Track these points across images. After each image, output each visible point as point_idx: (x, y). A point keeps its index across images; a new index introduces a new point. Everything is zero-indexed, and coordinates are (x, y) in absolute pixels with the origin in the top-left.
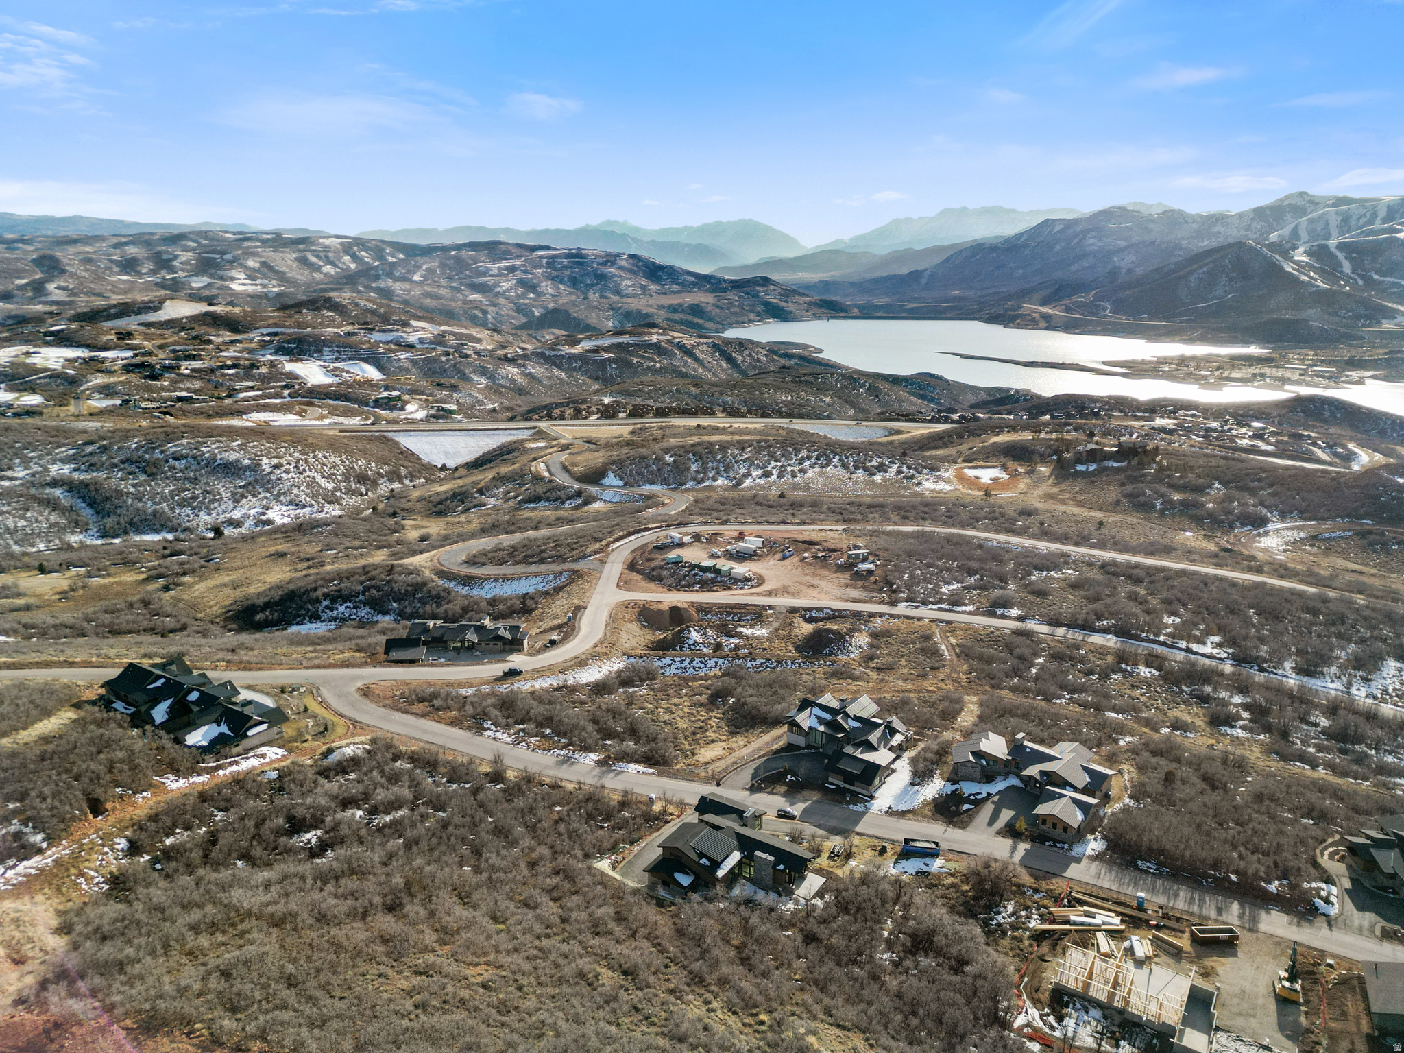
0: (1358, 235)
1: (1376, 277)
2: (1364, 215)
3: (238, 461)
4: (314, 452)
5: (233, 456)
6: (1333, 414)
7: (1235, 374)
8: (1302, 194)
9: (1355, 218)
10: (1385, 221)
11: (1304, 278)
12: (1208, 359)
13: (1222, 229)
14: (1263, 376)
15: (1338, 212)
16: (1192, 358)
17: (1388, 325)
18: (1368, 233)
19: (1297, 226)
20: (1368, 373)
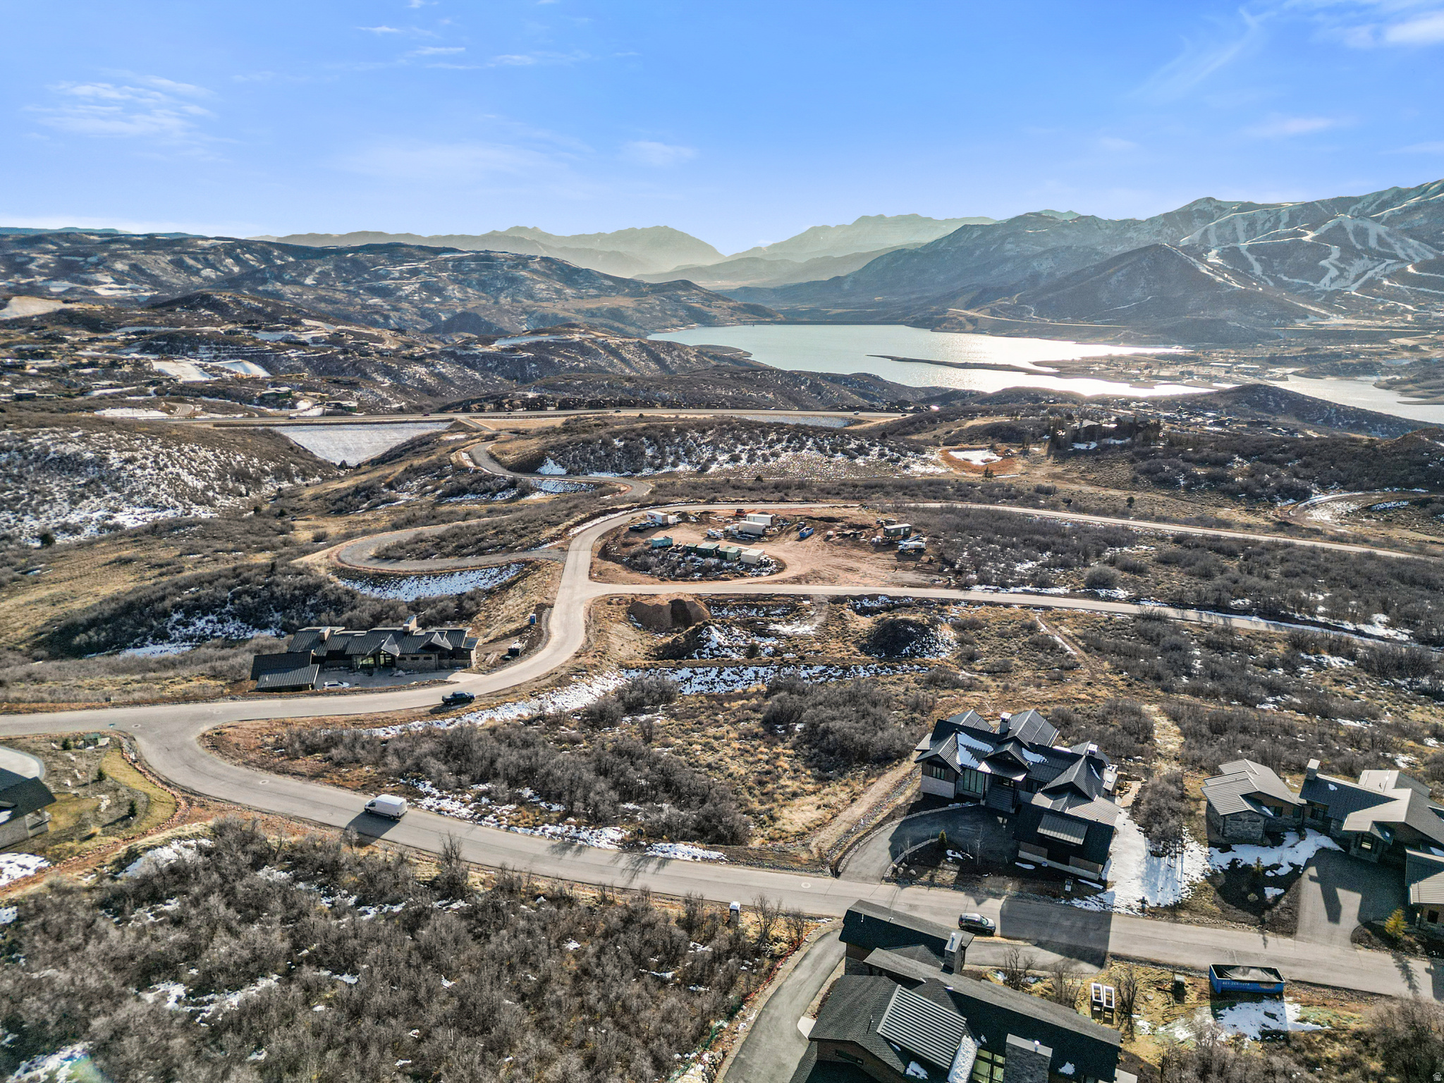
0: (1266, 238)
1: (1285, 279)
2: (1269, 220)
3: (76, 454)
4: (179, 444)
5: (71, 449)
6: (1278, 404)
7: (1164, 373)
8: (1209, 200)
9: (1260, 223)
10: (1288, 225)
11: (1219, 279)
12: (1135, 359)
14: (1191, 373)
15: (1243, 218)
16: (1121, 358)
17: (1301, 324)
18: (1278, 236)
19: (1206, 231)
20: (1290, 370)
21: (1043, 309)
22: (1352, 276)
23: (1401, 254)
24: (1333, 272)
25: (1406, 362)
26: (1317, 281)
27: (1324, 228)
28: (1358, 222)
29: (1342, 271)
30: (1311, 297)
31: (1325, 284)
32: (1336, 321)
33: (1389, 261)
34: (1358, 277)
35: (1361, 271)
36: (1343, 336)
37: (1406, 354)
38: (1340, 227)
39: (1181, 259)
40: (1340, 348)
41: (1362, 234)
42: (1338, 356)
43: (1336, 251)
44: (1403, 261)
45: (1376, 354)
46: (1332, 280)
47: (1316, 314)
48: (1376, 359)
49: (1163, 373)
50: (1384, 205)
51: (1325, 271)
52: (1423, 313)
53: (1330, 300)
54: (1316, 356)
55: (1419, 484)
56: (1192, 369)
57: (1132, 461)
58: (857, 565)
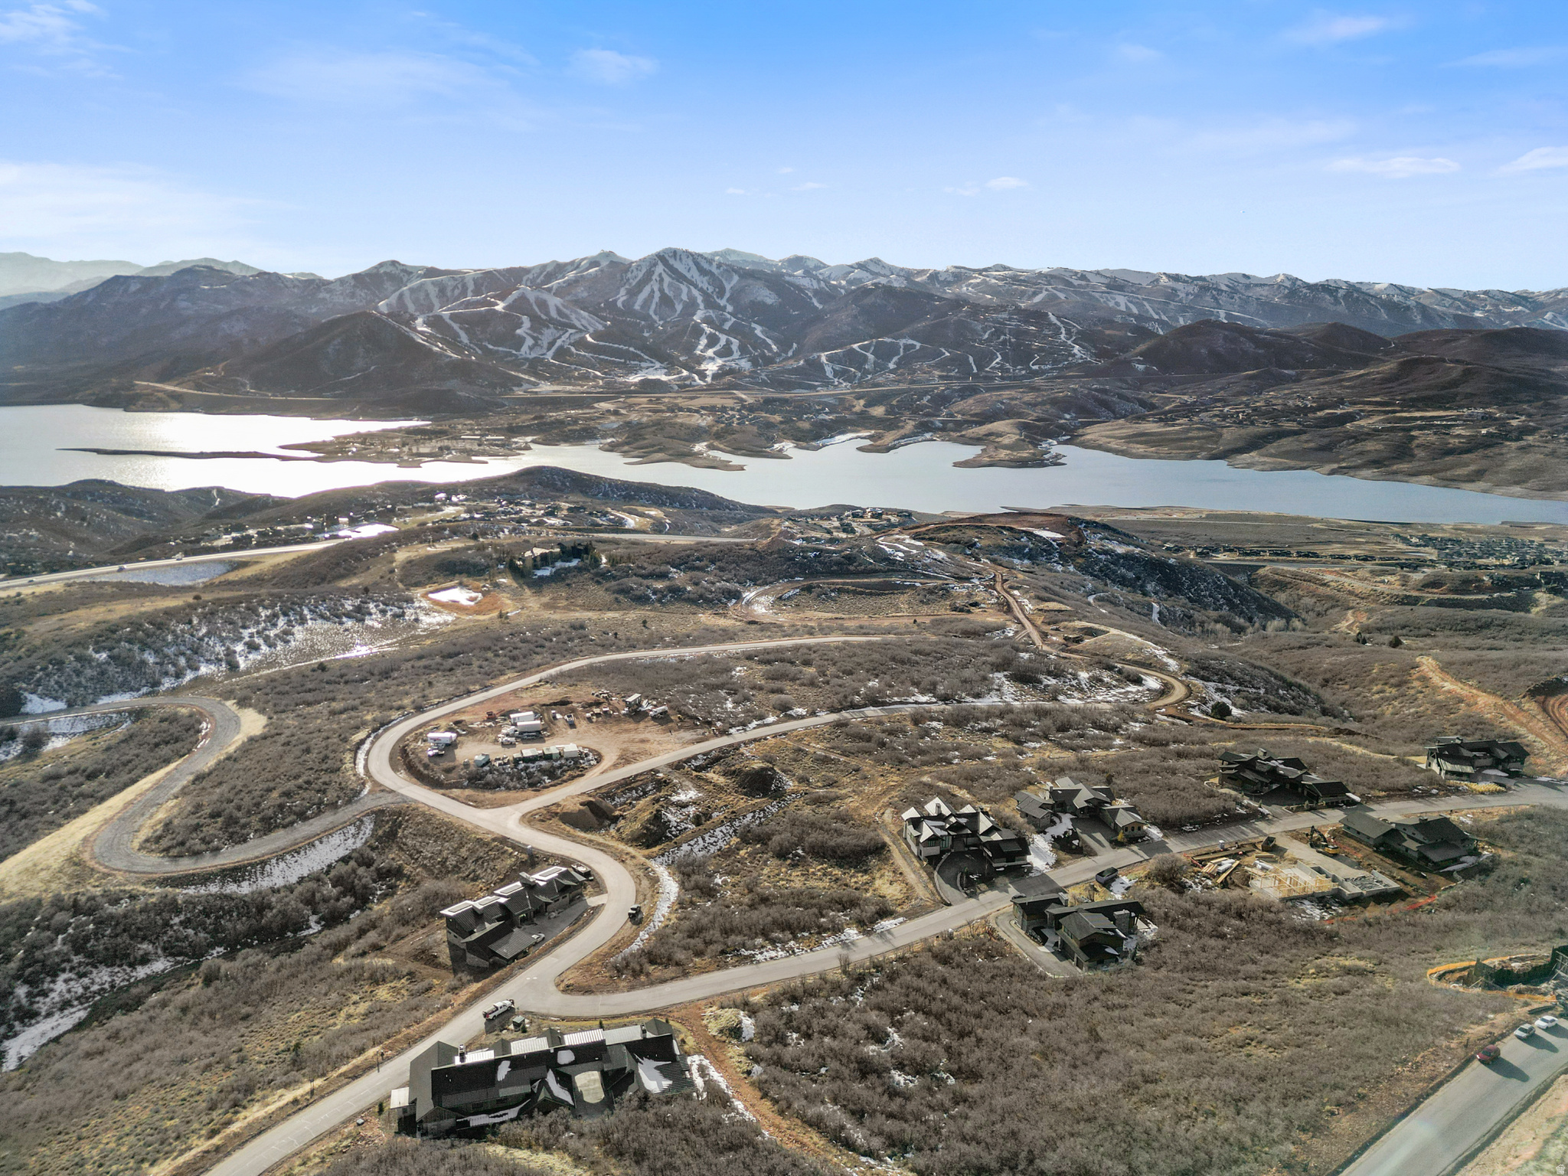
0: (459, 307)
1: (490, 347)
2: (456, 287)
6: (563, 484)
8: (394, 263)
9: (449, 289)
10: (477, 292)
11: (435, 348)
12: (385, 434)
13: (327, 296)
14: (448, 448)
15: (433, 283)
16: (370, 435)
17: (519, 392)
18: (468, 305)
19: (401, 296)
20: (529, 439)
21: (259, 382)
22: (545, 345)
23: (578, 324)
24: (529, 342)
25: (615, 426)
26: (518, 350)
27: (510, 299)
28: (537, 293)
29: (535, 339)
30: (517, 364)
31: (524, 351)
32: (546, 388)
33: (571, 331)
34: (551, 344)
35: (551, 339)
36: (555, 402)
37: (613, 418)
38: (523, 298)
39: (393, 327)
40: (560, 415)
41: (543, 305)
42: (561, 422)
43: (526, 321)
44: (581, 331)
45: (591, 419)
46: (531, 348)
47: (528, 382)
48: (592, 423)
49: (423, 450)
50: (548, 278)
51: (520, 341)
52: (609, 378)
53: (536, 367)
54: (545, 424)
55: (797, 574)
56: (446, 443)
57: (598, 583)
58: (642, 736)
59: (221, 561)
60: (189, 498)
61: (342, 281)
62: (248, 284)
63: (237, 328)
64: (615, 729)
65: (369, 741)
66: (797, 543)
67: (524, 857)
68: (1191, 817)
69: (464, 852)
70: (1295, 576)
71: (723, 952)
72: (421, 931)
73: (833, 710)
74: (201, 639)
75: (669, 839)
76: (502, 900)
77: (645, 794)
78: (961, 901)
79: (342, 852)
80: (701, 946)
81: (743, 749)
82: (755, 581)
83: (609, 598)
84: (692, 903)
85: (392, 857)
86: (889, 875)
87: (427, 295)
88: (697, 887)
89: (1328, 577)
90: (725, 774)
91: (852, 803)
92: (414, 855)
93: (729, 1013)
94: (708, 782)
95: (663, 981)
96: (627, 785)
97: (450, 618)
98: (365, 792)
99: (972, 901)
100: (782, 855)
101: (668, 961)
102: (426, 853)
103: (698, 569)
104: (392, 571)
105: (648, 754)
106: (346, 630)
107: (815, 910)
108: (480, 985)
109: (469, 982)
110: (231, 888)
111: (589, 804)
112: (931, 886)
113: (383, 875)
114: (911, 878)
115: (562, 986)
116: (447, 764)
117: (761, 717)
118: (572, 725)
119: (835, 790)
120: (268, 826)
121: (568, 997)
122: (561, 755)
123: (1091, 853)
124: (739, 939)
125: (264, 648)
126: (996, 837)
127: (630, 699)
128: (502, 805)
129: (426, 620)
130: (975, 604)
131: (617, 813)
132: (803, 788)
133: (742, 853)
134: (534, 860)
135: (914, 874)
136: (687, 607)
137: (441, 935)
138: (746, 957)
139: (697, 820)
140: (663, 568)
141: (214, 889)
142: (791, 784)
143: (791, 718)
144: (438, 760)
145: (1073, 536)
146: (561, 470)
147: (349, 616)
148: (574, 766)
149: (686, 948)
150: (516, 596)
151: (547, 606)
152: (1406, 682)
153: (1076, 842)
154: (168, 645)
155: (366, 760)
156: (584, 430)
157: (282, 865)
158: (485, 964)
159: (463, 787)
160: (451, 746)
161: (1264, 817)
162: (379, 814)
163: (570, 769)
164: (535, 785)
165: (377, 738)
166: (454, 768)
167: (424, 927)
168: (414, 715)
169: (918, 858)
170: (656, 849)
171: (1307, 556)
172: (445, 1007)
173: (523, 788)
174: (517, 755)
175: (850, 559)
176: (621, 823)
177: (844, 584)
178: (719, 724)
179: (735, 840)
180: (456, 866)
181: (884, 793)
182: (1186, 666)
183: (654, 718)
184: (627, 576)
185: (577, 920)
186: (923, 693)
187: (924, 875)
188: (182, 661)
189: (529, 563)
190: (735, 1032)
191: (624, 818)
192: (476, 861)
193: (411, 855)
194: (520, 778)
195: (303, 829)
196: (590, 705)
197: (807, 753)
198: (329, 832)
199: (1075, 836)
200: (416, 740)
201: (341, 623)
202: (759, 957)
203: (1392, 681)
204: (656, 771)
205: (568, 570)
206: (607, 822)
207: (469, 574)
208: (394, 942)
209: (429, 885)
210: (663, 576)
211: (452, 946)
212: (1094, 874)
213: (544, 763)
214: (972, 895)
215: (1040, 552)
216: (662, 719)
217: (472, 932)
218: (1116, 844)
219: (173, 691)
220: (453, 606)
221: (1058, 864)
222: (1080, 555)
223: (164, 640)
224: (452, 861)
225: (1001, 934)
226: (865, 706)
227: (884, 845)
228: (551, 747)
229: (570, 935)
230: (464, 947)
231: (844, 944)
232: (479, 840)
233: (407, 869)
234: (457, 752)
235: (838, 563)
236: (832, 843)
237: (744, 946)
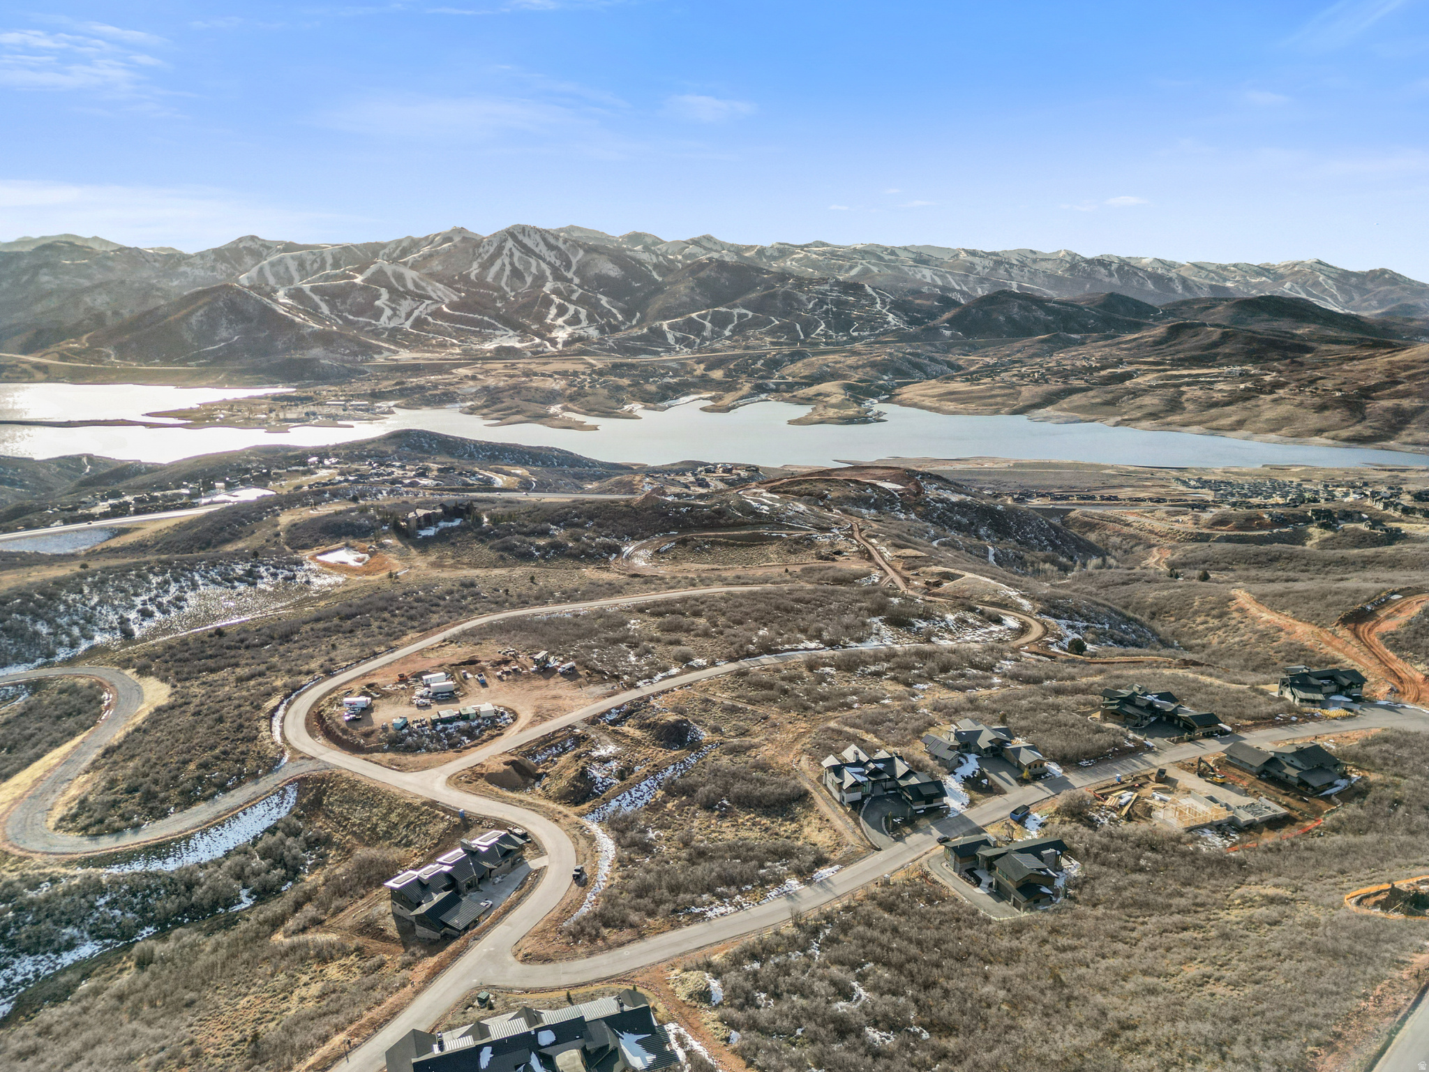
0: (319, 279)
1: (351, 317)
2: (315, 261)
6: (430, 446)
8: (253, 238)
9: (308, 263)
10: (335, 266)
11: (297, 320)
12: (253, 402)
13: (188, 269)
14: (314, 414)
15: (292, 257)
16: (237, 402)
17: (379, 360)
18: (328, 278)
19: (261, 269)
20: (392, 403)
22: (403, 315)
23: (433, 295)
24: (388, 312)
25: (474, 390)
26: (378, 320)
27: (368, 273)
28: (394, 267)
29: (394, 309)
30: (377, 333)
31: (383, 321)
32: (405, 356)
33: (428, 302)
34: (409, 315)
35: (409, 309)
36: (416, 369)
37: (471, 383)
38: (381, 272)
39: (255, 299)
40: (421, 381)
41: (400, 277)
42: (421, 388)
43: (384, 293)
44: (437, 302)
45: (450, 384)
46: (390, 319)
47: (389, 350)
48: (451, 388)
49: (290, 416)
50: (405, 252)
51: (380, 312)
52: (466, 346)
53: (395, 336)
54: (406, 389)
55: (671, 529)
56: (312, 409)
57: (482, 541)
58: (554, 693)
59: (102, 529)
60: (60, 466)
61: (202, 255)
62: (109, 258)
63: (100, 301)
64: (527, 686)
65: (282, 707)
66: (669, 499)
67: (457, 820)
68: (1086, 753)
69: (394, 818)
70: (1102, 517)
71: (675, 911)
72: (360, 902)
73: (731, 659)
74: (94, 608)
75: (597, 796)
76: (446, 869)
77: (565, 750)
78: (890, 846)
79: (267, 823)
80: (652, 906)
81: (653, 702)
82: (634, 536)
83: (494, 555)
84: (631, 861)
85: (320, 825)
86: (816, 822)
87: (287, 269)
88: (633, 844)
89: (1131, 518)
90: (641, 727)
91: (766, 752)
92: (342, 822)
93: (694, 976)
94: (625, 736)
95: (621, 945)
96: (547, 741)
97: (340, 580)
98: (285, 759)
99: (900, 844)
100: (709, 806)
101: (623, 923)
102: (354, 820)
103: (577, 525)
104: (277, 535)
105: (563, 710)
106: (239, 594)
107: (754, 863)
108: (435, 959)
109: (423, 956)
110: (156, 866)
111: (512, 763)
112: (858, 831)
113: (312, 844)
114: (838, 824)
115: (520, 956)
116: (365, 729)
117: (665, 669)
118: (484, 684)
119: (748, 739)
120: (188, 800)
121: (527, 967)
122: (478, 716)
123: (1001, 792)
124: (688, 897)
125: (158, 615)
126: (914, 781)
127: (538, 657)
128: (426, 768)
129: (317, 582)
130: (839, 553)
131: (540, 771)
132: (717, 738)
133: (669, 805)
134: (466, 823)
135: (841, 820)
136: (570, 563)
137: (385, 906)
138: (698, 915)
139: (622, 775)
140: (544, 525)
141: (138, 867)
142: (705, 735)
143: (693, 669)
144: (356, 724)
145: (911, 486)
146: (427, 432)
147: (240, 580)
148: (491, 725)
149: (637, 909)
150: (403, 556)
151: (434, 565)
152: (1226, 613)
153: (985, 781)
154: (60, 615)
155: (282, 727)
156: (444, 394)
157: (207, 839)
158: (437, 936)
159: (385, 751)
160: (368, 710)
161: (1149, 749)
162: (301, 783)
163: (488, 728)
164: (454, 746)
165: (290, 704)
166: (373, 732)
167: (362, 897)
168: (324, 680)
169: (841, 803)
170: (586, 806)
171: (1109, 499)
172: (404, 986)
173: (443, 750)
174: (435, 717)
175: (720, 513)
176: (546, 781)
177: (716, 536)
178: (626, 677)
179: (660, 793)
180: (387, 832)
181: (796, 740)
182: (1039, 606)
183: (563, 674)
184: (510, 534)
185: (523, 884)
186: (810, 639)
187: (850, 820)
188: (76, 631)
189: (413, 524)
190: (704, 996)
191: (547, 775)
192: (408, 826)
193: (338, 823)
194: (439, 740)
195: (225, 802)
196: (499, 663)
197: (714, 704)
198: (252, 803)
199: (983, 775)
200: (331, 704)
201: (233, 588)
202: (709, 914)
203: (1214, 612)
204: (573, 727)
205: (452, 529)
206: (532, 781)
207: (355, 536)
208: (334, 915)
209: (362, 852)
210: (544, 533)
211: (397, 917)
212: (1008, 812)
213: (461, 724)
214: (899, 839)
215: (883, 502)
216: (571, 674)
217: (419, 904)
218: (1023, 782)
219: (70, 662)
220: (341, 567)
221: (972, 803)
222: (919, 504)
223: (56, 610)
224: (382, 827)
225: (936, 878)
226: (760, 654)
227: (806, 793)
228: (467, 706)
229: (519, 901)
230: (414, 920)
231: (789, 896)
232: (408, 805)
233: (337, 837)
234: (373, 715)
235: (708, 517)
236: (757, 793)
237: (693, 903)
